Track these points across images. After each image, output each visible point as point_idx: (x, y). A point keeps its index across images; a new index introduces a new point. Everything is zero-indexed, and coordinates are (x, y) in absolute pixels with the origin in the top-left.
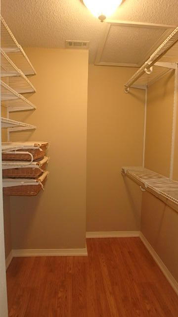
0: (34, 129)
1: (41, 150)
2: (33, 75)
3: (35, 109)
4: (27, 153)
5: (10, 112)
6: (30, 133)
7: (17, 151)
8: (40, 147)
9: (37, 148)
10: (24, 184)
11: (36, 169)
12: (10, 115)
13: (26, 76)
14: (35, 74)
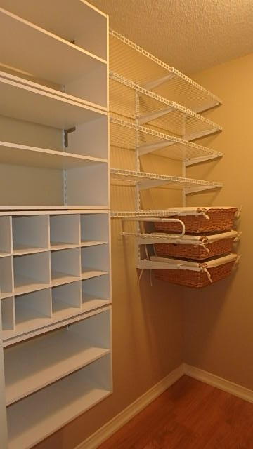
0: (219, 188)
1: (207, 217)
2: (217, 106)
3: (220, 158)
4: (178, 220)
5: (187, 167)
6: (213, 194)
7: (166, 218)
8: (207, 213)
9: (200, 214)
10: (181, 268)
11: (200, 247)
12: (186, 172)
13: (198, 114)
14: (220, 104)
